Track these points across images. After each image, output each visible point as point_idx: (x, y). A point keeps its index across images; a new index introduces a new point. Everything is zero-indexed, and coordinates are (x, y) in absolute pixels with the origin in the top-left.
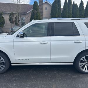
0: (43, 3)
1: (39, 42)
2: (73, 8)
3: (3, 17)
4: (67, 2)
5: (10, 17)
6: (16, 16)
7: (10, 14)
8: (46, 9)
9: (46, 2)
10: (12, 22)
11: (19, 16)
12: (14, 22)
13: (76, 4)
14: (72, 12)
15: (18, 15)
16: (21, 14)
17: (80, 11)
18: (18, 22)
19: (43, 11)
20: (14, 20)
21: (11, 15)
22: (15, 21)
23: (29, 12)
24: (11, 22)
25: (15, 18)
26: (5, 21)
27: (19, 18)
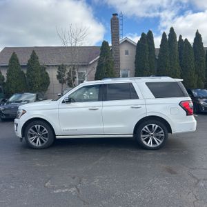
0: (120, 43)
2: (181, 48)
3: (47, 73)
4: (168, 37)
5: (59, 73)
6: (70, 71)
7: (59, 66)
8: (127, 53)
9: (126, 41)
10: (62, 82)
11: (76, 70)
12: (67, 82)
13: (186, 39)
14: (177, 55)
15: (74, 69)
16: (79, 65)
17: (195, 52)
18: (74, 80)
20: (66, 76)
21: (61, 68)
22: (68, 79)
23: (93, 61)
24: (60, 82)
25: (68, 73)
26: (51, 80)
27: (74, 73)
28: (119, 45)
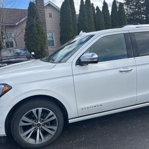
0: (45, 5)
1: (118, 70)
8: (51, 16)
9: (49, 5)
13: (97, 7)
19: (45, 20)
28: (44, 7)
